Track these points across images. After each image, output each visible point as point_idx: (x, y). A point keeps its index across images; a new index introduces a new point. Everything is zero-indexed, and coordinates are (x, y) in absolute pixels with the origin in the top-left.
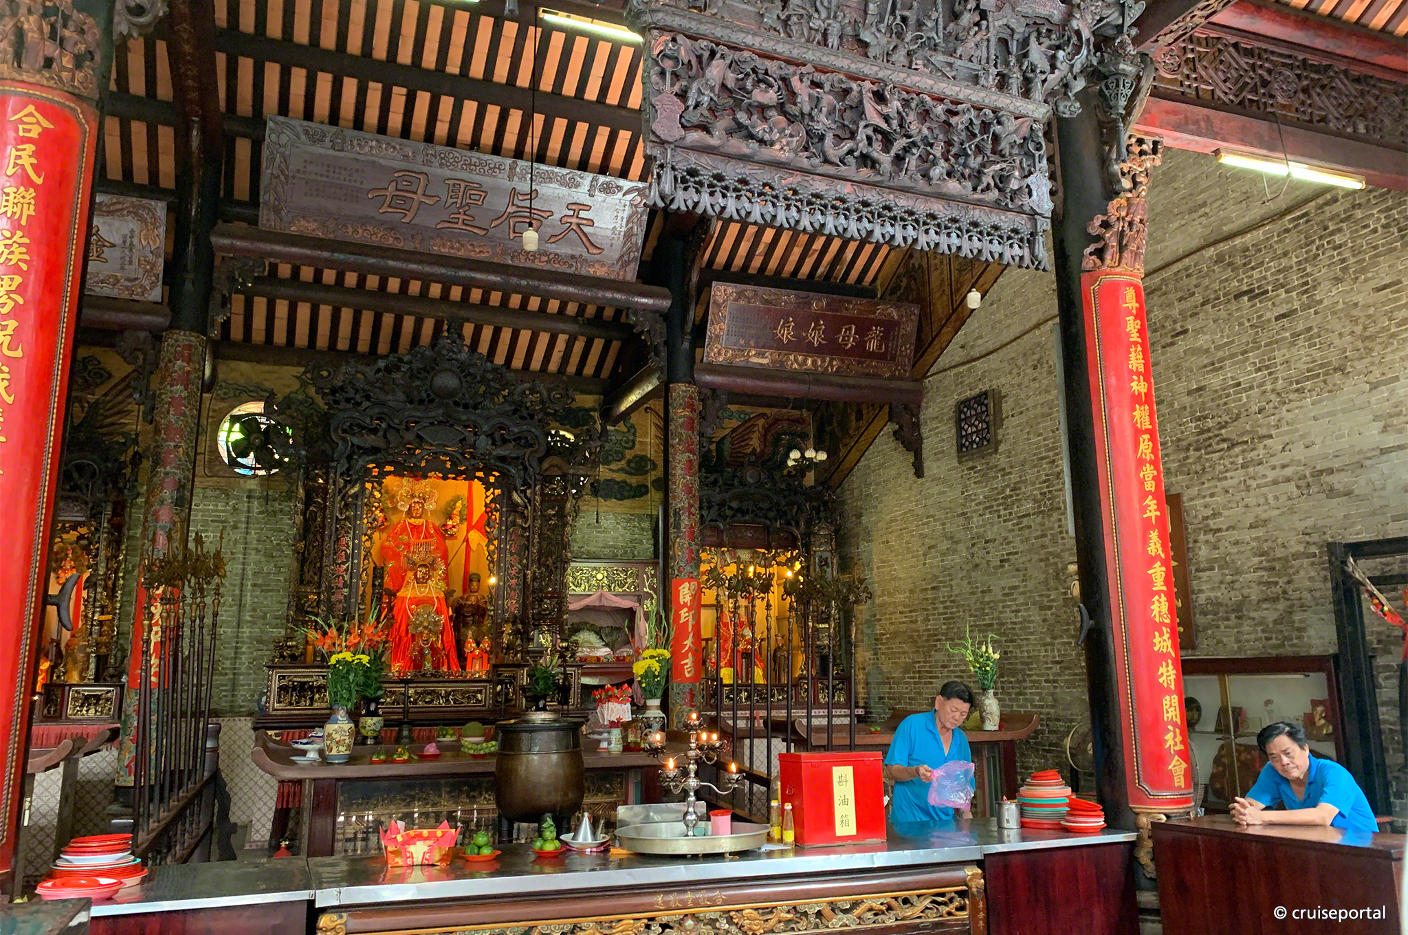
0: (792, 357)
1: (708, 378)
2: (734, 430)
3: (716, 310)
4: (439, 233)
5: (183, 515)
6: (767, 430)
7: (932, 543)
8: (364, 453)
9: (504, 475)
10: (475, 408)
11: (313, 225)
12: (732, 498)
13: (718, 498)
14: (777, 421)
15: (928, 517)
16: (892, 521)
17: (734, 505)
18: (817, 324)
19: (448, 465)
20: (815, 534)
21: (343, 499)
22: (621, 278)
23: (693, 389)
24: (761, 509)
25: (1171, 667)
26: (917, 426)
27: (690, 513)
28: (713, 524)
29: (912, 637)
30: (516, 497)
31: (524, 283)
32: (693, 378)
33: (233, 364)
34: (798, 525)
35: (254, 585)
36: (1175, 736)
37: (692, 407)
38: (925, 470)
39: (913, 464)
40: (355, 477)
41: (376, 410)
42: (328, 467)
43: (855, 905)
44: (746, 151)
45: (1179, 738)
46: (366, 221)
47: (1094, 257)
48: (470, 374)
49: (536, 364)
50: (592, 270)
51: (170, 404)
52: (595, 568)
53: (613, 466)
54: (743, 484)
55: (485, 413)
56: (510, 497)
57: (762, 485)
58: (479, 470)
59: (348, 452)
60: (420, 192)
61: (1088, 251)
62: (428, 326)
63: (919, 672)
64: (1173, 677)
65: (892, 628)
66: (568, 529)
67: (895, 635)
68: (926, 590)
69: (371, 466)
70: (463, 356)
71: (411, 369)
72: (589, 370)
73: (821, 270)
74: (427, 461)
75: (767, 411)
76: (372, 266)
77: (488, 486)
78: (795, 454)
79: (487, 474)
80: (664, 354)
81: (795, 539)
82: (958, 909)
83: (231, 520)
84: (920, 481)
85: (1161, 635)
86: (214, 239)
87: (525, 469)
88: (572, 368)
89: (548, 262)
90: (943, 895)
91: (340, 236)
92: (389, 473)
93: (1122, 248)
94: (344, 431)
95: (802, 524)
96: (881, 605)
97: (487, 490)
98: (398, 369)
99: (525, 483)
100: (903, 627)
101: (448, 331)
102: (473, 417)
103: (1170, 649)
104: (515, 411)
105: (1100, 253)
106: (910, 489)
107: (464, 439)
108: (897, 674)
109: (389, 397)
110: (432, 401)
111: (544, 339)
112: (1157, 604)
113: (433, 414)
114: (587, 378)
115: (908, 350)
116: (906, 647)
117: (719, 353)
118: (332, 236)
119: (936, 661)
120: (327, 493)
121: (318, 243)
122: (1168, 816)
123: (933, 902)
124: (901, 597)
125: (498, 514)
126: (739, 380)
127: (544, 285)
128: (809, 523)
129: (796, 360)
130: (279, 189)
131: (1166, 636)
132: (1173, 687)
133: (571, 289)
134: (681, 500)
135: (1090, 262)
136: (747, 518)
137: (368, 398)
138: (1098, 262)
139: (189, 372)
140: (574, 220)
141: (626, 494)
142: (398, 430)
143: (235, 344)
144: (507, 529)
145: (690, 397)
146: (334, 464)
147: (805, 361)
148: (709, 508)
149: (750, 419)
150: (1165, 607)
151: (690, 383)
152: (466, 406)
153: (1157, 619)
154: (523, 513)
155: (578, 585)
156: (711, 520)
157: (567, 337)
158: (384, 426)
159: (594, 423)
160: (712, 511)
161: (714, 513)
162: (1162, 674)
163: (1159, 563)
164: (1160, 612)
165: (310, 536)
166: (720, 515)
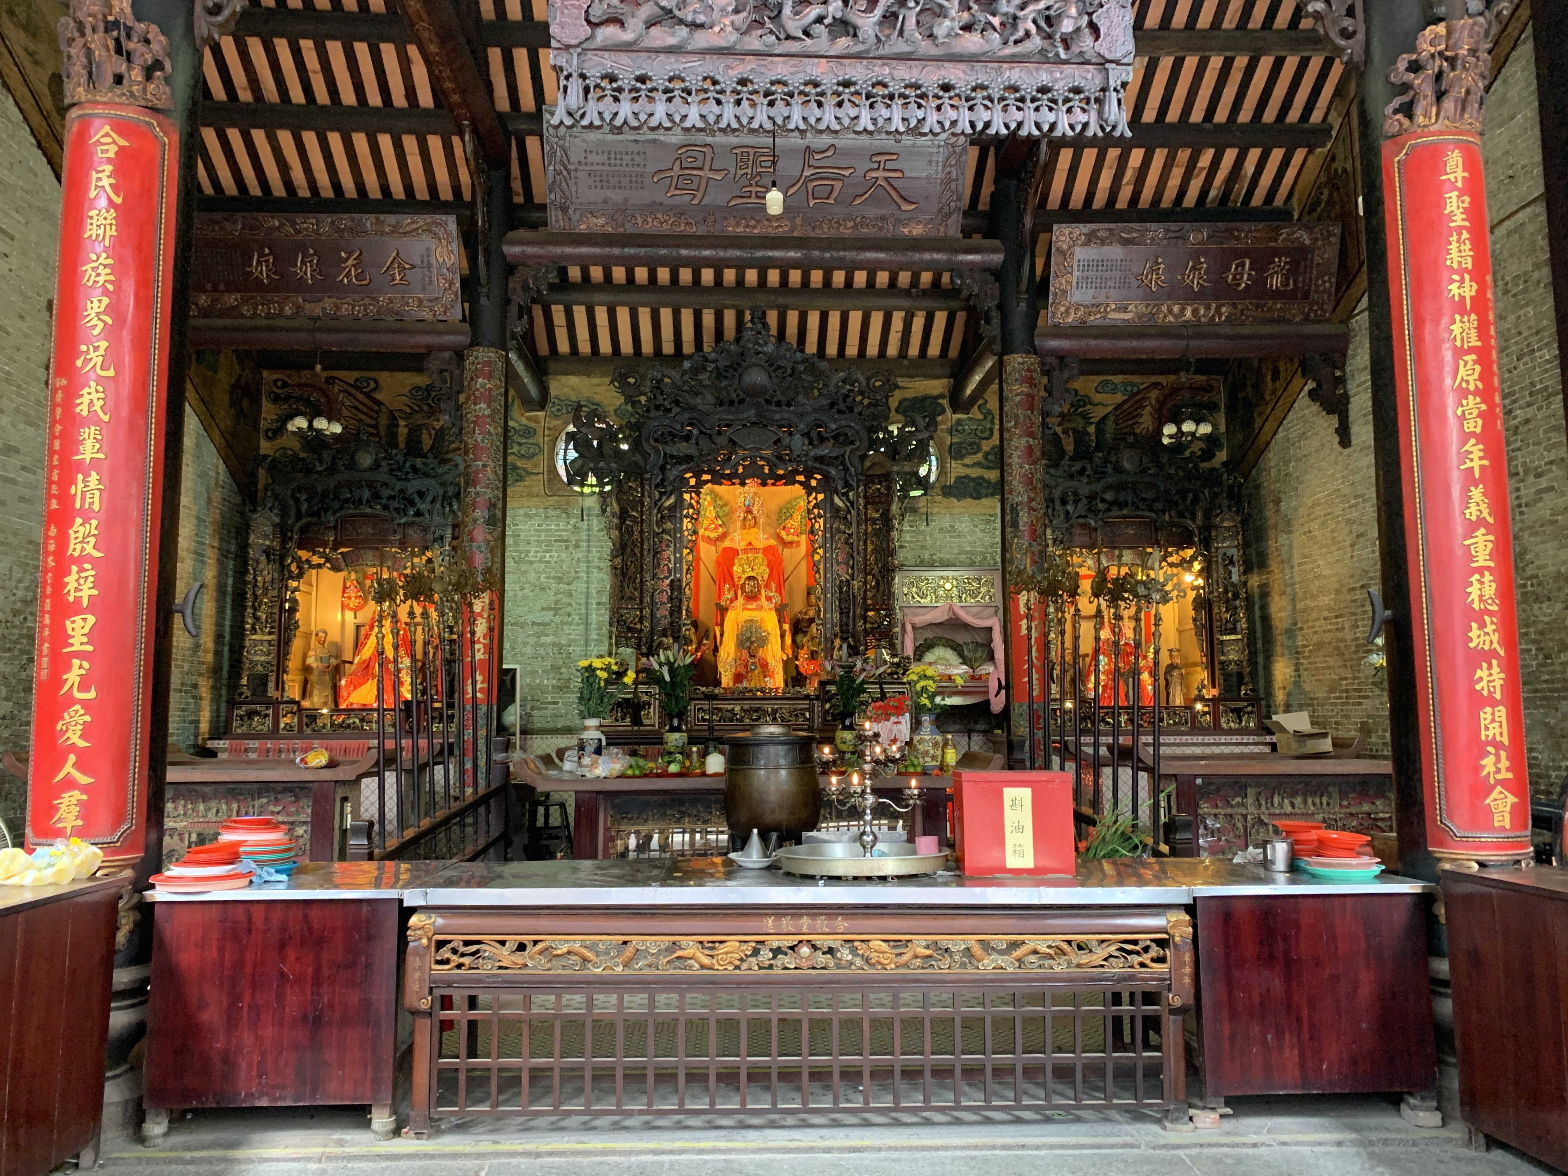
0: (1164, 309)
1: (1053, 343)
2: (1119, 407)
3: (1060, 259)
4: (730, 211)
5: (496, 534)
6: (1161, 403)
7: (1362, 529)
8: (680, 463)
9: (827, 478)
10: (789, 405)
11: (601, 221)
12: (1108, 488)
13: (1084, 490)
14: (1175, 390)
15: (1356, 497)
16: (1314, 506)
17: (1109, 496)
18: (1197, 262)
19: (766, 470)
20: (1216, 527)
21: (659, 511)
22: (941, 234)
23: (1033, 359)
24: (1143, 499)
25: (1495, 669)
26: (1341, 381)
27: (1032, 509)
28: (1081, 520)
29: (1338, 649)
30: (837, 500)
31: (827, 255)
32: (1033, 346)
33: (563, 379)
34: (1193, 518)
35: (599, 604)
36: (1498, 760)
37: (1032, 383)
38: (1353, 438)
39: (1337, 431)
40: (669, 488)
41: (687, 416)
42: (642, 479)
43: (1015, 945)
44: (672, 41)
45: (1504, 763)
46: (654, 208)
47: (1399, 116)
48: (779, 367)
49: (852, 350)
50: (906, 231)
51: (475, 422)
52: (942, 577)
53: (967, 461)
54: (1118, 469)
55: (800, 409)
56: (832, 500)
57: (1144, 470)
58: (800, 473)
59: (661, 462)
60: (707, 167)
61: (1389, 110)
62: (730, 317)
63: (1347, 691)
64: (1498, 683)
65: (1316, 638)
66: (894, 533)
67: (1320, 645)
68: (1354, 589)
69: (688, 475)
70: (770, 348)
71: (717, 368)
72: (934, 350)
73: (1213, 193)
74: (744, 467)
75: (1161, 379)
76: (664, 257)
77: (809, 490)
78: (1169, 429)
79: (809, 477)
80: (996, 321)
81: (1191, 533)
82: (1153, 960)
83: (573, 539)
84: (1346, 451)
85: (1482, 625)
86: (506, 249)
87: (846, 469)
88: (914, 350)
89: (855, 227)
90: (1135, 942)
91: (629, 228)
92: (707, 482)
93: (1440, 96)
94: (656, 440)
95: (1199, 515)
96: (1303, 611)
97: (809, 494)
98: (705, 369)
99: (847, 484)
100: (1327, 637)
101: (752, 321)
102: (786, 416)
103: (1495, 645)
104: (832, 405)
105: (1408, 110)
106: (1336, 463)
107: (779, 440)
108: (1321, 694)
109: (699, 400)
110: (742, 401)
111: (877, 319)
112: (1476, 585)
113: (745, 415)
114: (933, 360)
115: (1328, 283)
116: (1331, 661)
117: (1067, 312)
118: (621, 230)
119: (1366, 677)
120: (643, 506)
121: (608, 240)
122: (1482, 865)
123: (1121, 949)
124: (1325, 600)
125: (822, 521)
126: (1093, 343)
127: (851, 255)
128: (1208, 515)
129: (1170, 311)
130: (564, 184)
131: (1490, 628)
132: (1498, 696)
133: (881, 256)
134: (1019, 493)
135: (1394, 122)
136: (1125, 512)
137: (677, 403)
138: (1406, 122)
139: (490, 390)
140: (880, 174)
141: (984, 491)
142: (710, 436)
143: (564, 357)
144: (832, 536)
145: (1029, 370)
146: (648, 476)
147: (1182, 310)
148: (1076, 502)
149: (1139, 392)
150: (1490, 590)
151: (1028, 352)
152: (778, 404)
153: (1476, 606)
154: (845, 518)
155: (924, 596)
156: (1079, 517)
157: (903, 314)
158: (695, 432)
159: (943, 412)
160: (1080, 505)
161: (1082, 508)
162: (1481, 679)
163: (1483, 530)
164: (1481, 596)
165: (628, 551)
166: (1089, 510)
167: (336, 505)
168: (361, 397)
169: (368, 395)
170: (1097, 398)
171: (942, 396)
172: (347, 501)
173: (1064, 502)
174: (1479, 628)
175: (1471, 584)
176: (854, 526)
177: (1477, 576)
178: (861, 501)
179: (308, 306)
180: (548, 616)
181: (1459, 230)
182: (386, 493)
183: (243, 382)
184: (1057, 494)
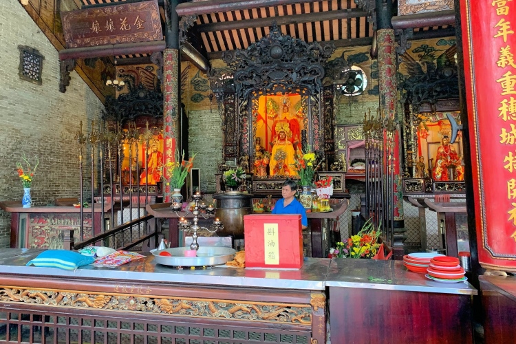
1: (400, 23)
2: (447, 51)
8: (249, 88)
9: (308, 89)
10: (291, 61)
12: (437, 86)
13: (426, 87)
17: (438, 89)
19: (284, 88)
21: (241, 107)
23: (390, 31)
27: (391, 95)
30: (312, 98)
32: (391, 25)
33: (216, 61)
37: (389, 40)
40: (245, 98)
41: (251, 69)
42: (234, 95)
48: (286, 46)
49: (336, 36)
55: (296, 62)
56: (310, 98)
58: (298, 88)
59: (241, 88)
66: (335, 110)
69: (253, 92)
71: (261, 49)
74: (275, 87)
77: (302, 95)
79: (302, 89)
86: (177, 11)
87: (315, 85)
88: (354, 35)
90: (292, 308)
92: (261, 95)
94: (239, 80)
97: (302, 97)
99: (316, 91)
102: (290, 65)
104: (309, 59)
107: (288, 76)
109: (255, 62)
110: (272, 61)
111: (335, 23)
113: (273, 67)
114: (362, 38)
117: (407, 9)
120: (234, 105)
121: (214, 2)
122: (509, 274)
123: (285, 311)
125: (307, 107)
126: (419, 21)
139: (172, 65)
142: (260, 76)
144: (312, 113)
145: (388, 35)
146: (236, 94)
151: (388, 28)
152: (286, 61)
154: (315, 105)
155: (357, 136)
156: (425, 99)
157: (346, 20)
158: (254, 75)
159: (368, 59)
160: (425, 94)
161: (426, 95)
162: (508, 162)
163: (509, 73)
164: (508, 112)
165: (228, 123)
166: (429, 96)
167: (134, 112)
168: (148, 73)
169: (150, 73)
170: (438, 48)
171: (367, 53)
172: (137, 110)
173: (417, 93)
174: (507, 132)
175: (502, 105)
176: (319, 109)
177: (505, 100)
178: (322, 98)
179: (111, 40)
180: (213, 150)
182: (150, 106)
183: (107, 71)
184: (413, 90)
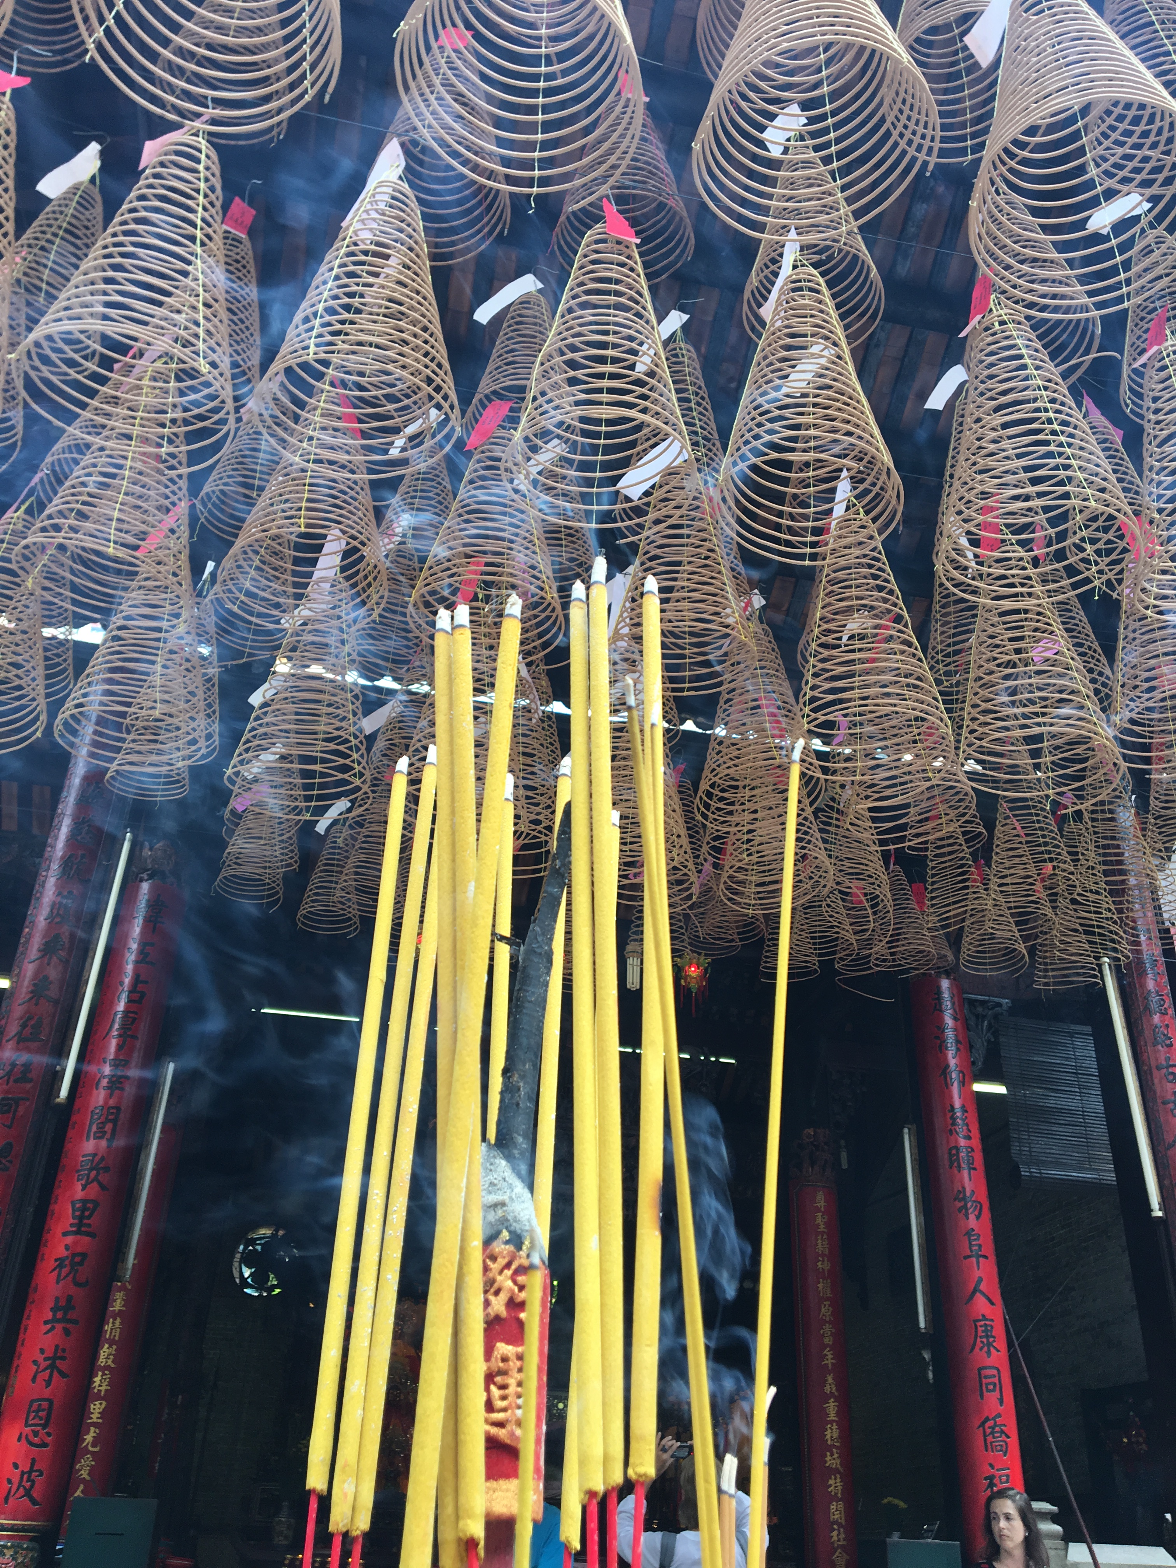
25: (838, 1480)
36: (838, 1535)
45: (842, 1536)
61: (791, 1164)
64: (840, 1488)
93: (812, 1163)
103: (838, 1466)
105: (799, 1166)
112: (829, 1431)
131: (836, 1456)
132: (839, 1495)
135: (793, 1172)
138: (798, 1172)
150: (836, 1434)
153: (829, 1442)
162: (831, 1485)
163: (833, 1399)
164: (832, 1437)
174: (831, 1455)
175: (827, 1429)
181: (822, 1233)
